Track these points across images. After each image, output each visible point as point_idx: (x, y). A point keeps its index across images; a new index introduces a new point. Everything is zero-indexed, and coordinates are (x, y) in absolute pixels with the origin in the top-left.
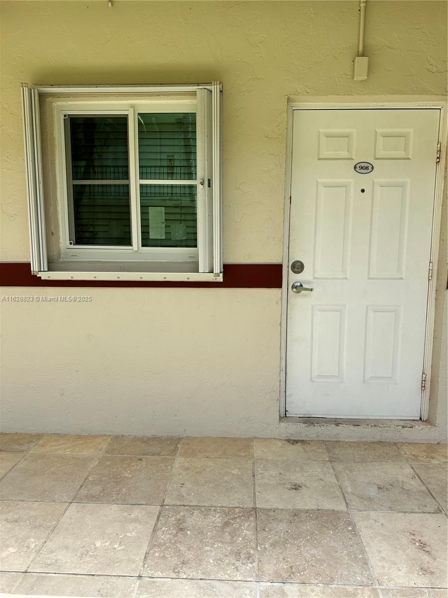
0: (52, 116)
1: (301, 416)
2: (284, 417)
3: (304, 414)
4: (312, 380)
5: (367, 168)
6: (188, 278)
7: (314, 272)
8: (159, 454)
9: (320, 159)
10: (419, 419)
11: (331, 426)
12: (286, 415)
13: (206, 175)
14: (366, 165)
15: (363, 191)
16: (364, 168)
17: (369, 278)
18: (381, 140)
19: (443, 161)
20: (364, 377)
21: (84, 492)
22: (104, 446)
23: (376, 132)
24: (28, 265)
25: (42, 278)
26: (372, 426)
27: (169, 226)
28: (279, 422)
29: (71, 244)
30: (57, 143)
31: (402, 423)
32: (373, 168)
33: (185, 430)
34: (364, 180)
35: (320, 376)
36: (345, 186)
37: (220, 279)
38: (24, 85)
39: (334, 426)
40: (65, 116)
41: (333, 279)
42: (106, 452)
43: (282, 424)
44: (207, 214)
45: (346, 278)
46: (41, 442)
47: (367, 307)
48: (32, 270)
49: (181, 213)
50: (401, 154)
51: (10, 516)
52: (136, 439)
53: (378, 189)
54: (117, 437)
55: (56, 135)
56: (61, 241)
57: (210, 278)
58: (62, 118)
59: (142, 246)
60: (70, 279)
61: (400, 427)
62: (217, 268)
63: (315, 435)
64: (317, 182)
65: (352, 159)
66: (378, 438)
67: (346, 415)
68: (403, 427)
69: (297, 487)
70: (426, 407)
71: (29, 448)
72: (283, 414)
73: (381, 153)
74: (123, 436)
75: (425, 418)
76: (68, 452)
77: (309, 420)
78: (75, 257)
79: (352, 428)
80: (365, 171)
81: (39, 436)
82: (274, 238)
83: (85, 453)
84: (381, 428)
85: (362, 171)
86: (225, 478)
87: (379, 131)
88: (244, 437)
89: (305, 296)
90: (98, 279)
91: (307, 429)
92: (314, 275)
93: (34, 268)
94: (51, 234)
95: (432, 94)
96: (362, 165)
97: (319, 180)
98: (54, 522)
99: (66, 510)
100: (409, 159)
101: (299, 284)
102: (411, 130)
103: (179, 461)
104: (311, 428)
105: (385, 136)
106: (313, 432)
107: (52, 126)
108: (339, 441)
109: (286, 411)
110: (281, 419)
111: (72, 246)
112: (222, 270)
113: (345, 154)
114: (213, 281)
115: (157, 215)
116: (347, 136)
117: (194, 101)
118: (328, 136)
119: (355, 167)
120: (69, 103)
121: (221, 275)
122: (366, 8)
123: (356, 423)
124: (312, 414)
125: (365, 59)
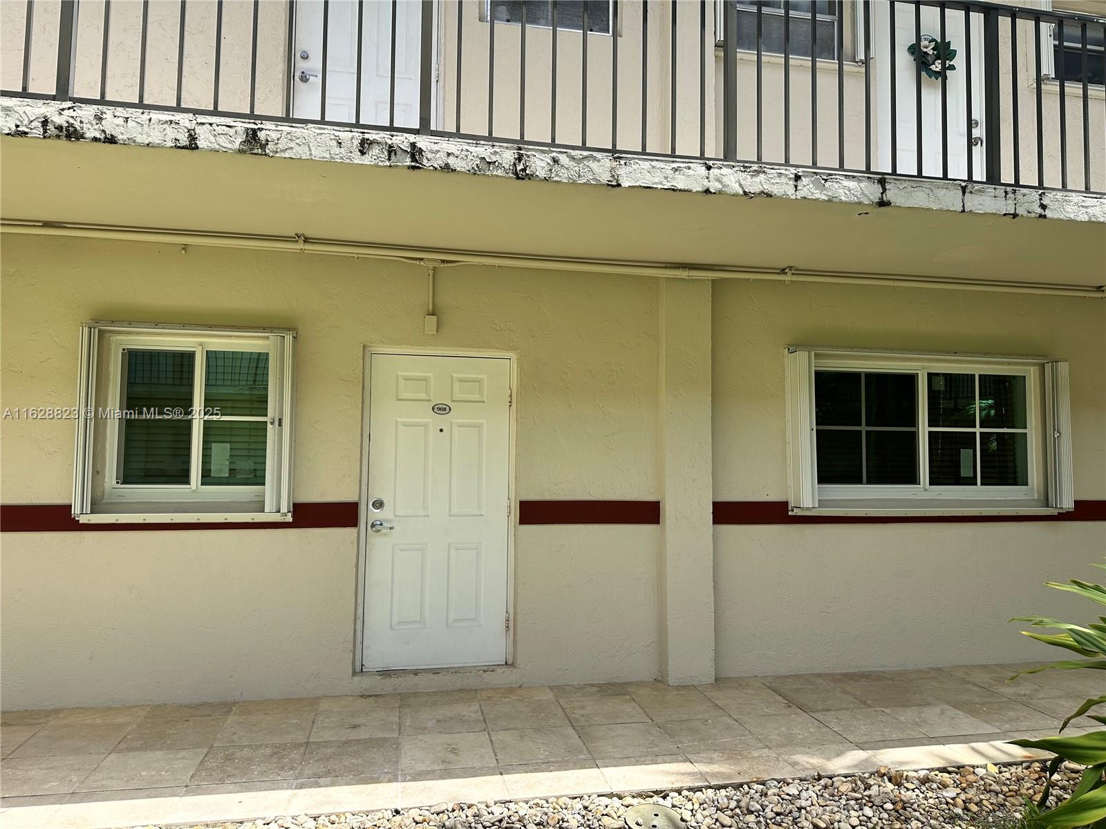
0: (109, 349)
1: (379, 670)
2: (359, 671)
3: (383, 668)
4: (391, 628)
5: (445, 409)
6: (253, 519)
7: (395, 510)
8: (209, 716)
9: (399, 400)
10: (504, 663)
11: (410, 676)
12: (362, 669)
13: (277, 414)
14: (444, 406)
15: (441, 430)
16: (441, 409)
17: (451, 516)
18: (457, 385)
19: (514, 405)
20: (447, 620)
21: (122, 746)
22: (143, 713)
23: (452, 377)
24: (68, 508)
25: (80, 522)
26: (452, 673)
27: (234, 463)
28: (352, 676)
29: (118, 483)
30: (111, 377)
31: (485, 668)
32: (450, 409)
33: (242, 693)
34: (443, 420)
35: (400, 623)
36: (425, 425)
37: (289, 518)
38: (84, 325)
39: (412, 675)
40: (124, 350)
41: (415, 516)
42: (145, 717)
43: (355, 678)
44: (276, 452)
45: (427, 516)
46: (61, 715)
47: (449, 546)
48: (73, 512)
49: (249, 449)
50: (476, 397)
51: (43, 766)
52: (181, 706)
53: (456, 430)
54: (158, 706)
55: (112, 369)
56: (106, 480)
57: (277, 518)
58: (121, 351)
59: (202, 485)
60: (114, 522)
61: (481, 672)
62: (284, 509)
63: (392, 688)
64: (397, 422)
65: (430, 400)
66: (459, 685)
67: (428, 665)
68: (484, 671)
69: (355, 727)
70: (511, 649)
71: (47, 721)
72: (358, 669)
73: (458, 396)
74: (165, 704)
75: (510, 662)
76: (98, 721)
77: (386, 673)
78: (122, 498)
79: (431, 676)
80: (443, 412)
81: (57, 711)
82: (349, 475)
83: (120, 720)
84: (461, 675)
85: (440, 412)
86: (282, 726)
87: (455, 375)
88: (312, 696)
89: (385, 535)
90: (148, 521)
91: (382, 681)
92: (394, 513)
93: (76, 510)
94: (97, 472)
95: (497, 348)
96: (440, 406)
97: (398, 420)
98: (94, 766)
99: (105, 758)
100: (484, 402)
101: (379, 523)
102: (485, 376)
103: (231, 719)
104: (387, 680)
105: (460, 381)
106: (389, 685)
107: (108, 361)
108: (418, 692)
109: (362, 665)
110: (354, 673)
111: (119, 486)
112: (292, 509)
113: (424, 396)
114: (280, 521)
115: (221, 452)
116: (425, 379)
117: (267, 342)
118: (406, 379)
119: (433, 409)
120: (130, 338)
121: (290, 515)
122: (434, 274)
123: (436, 672)
124: (392, 667)
125: (434, 318)
